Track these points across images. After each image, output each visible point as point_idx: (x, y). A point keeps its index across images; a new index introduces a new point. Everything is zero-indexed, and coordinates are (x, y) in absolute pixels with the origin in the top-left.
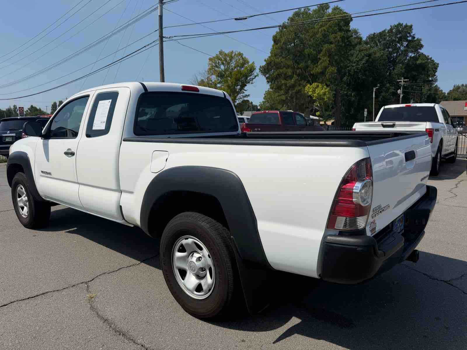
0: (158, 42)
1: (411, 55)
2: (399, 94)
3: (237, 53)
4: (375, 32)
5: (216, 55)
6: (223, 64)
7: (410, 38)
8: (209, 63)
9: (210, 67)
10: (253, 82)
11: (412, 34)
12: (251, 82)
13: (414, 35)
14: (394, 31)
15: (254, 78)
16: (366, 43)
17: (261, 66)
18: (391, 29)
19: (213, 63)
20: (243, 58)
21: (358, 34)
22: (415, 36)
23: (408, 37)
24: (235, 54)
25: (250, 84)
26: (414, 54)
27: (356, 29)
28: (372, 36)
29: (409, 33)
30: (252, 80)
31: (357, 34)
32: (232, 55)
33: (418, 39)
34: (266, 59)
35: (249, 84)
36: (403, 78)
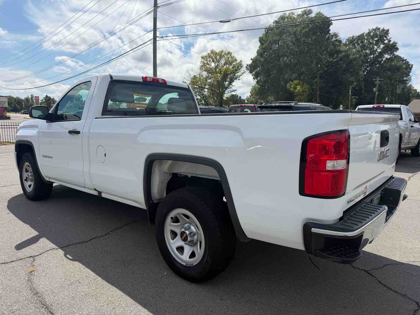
0: (152, 41)
1: (387, 57)
2: (374, 92)
3: (226, 52)
4: (354, 35)
5: (207, 54)
6: (213, 61)
7: (386, 42)
8: (201, 61)
9: (202, 64)
10: (240, 78)
11: (388, 38)
12: (238, 78)
13: (390, 38)
14: (372, 34)
15: (242, 75)
16: (345, 45)
17: (247, 64)
18: (369, 32)
19: (205, 61)
20: (232, 57)
21: (338, 37)
22: (391, 39)
23: (385, 40)
24: (225, 53)
25: (238, 80)
26: (390, 56)
27: (337, 33)
28: (351, 38)
29: (386, 37)
30: (239, 76)
31: (337, 37)
32: (222, 54)
33: (394, 42)
34: (253, 58)
35: (236, 80)
36: (378, 78)
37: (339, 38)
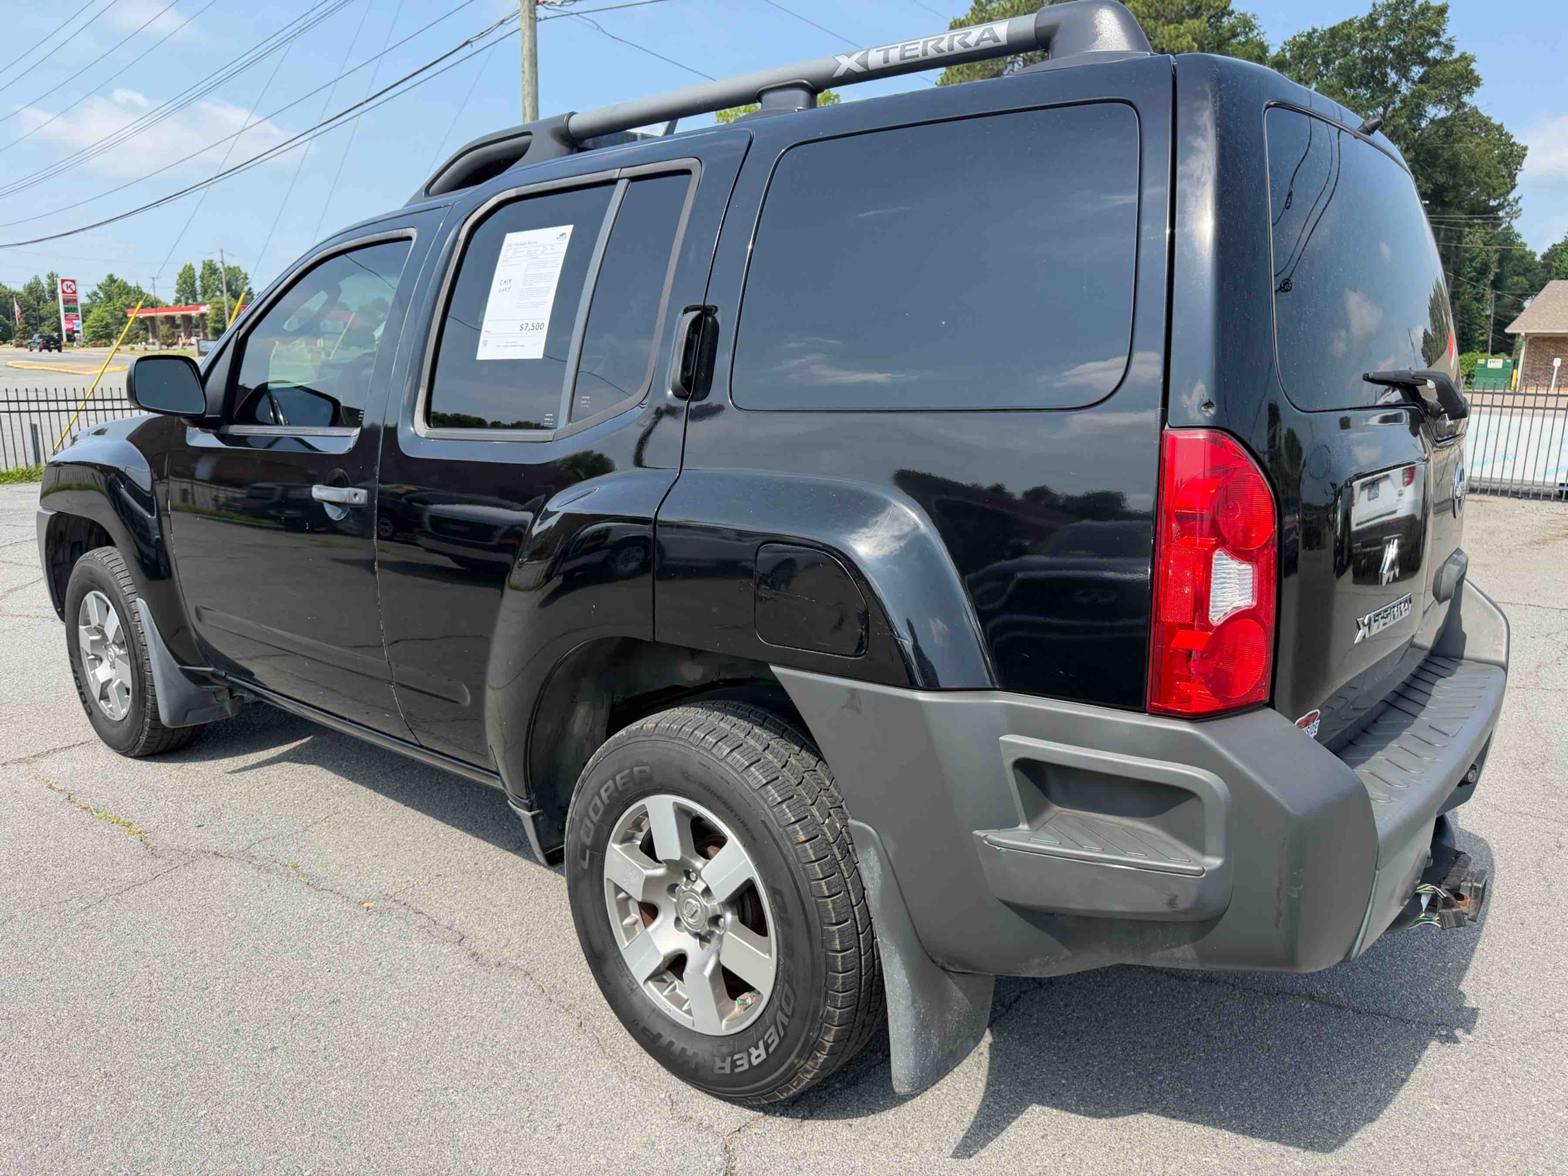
0: (520, 23)
1: (1436, 114)
4: (1318, 27)
7: (1434, 53)
11: (1444, 38)
13: (1450, 39)
14: (1381, 23)
16: (1281, 64)
18: (1371, 15)
21: (1255, 33)
22: (1454, 44)
23: (1430, 47)
26: (1447, 109)
27: (1249, 15)
28: (1303, 39)
29: (1436, 34)
31: (1251, 30)
33: (1463, 58)
37: (1258, 34)
